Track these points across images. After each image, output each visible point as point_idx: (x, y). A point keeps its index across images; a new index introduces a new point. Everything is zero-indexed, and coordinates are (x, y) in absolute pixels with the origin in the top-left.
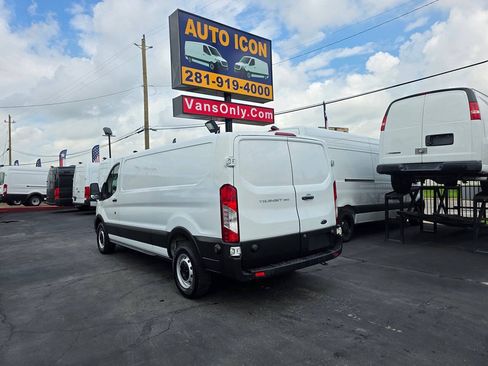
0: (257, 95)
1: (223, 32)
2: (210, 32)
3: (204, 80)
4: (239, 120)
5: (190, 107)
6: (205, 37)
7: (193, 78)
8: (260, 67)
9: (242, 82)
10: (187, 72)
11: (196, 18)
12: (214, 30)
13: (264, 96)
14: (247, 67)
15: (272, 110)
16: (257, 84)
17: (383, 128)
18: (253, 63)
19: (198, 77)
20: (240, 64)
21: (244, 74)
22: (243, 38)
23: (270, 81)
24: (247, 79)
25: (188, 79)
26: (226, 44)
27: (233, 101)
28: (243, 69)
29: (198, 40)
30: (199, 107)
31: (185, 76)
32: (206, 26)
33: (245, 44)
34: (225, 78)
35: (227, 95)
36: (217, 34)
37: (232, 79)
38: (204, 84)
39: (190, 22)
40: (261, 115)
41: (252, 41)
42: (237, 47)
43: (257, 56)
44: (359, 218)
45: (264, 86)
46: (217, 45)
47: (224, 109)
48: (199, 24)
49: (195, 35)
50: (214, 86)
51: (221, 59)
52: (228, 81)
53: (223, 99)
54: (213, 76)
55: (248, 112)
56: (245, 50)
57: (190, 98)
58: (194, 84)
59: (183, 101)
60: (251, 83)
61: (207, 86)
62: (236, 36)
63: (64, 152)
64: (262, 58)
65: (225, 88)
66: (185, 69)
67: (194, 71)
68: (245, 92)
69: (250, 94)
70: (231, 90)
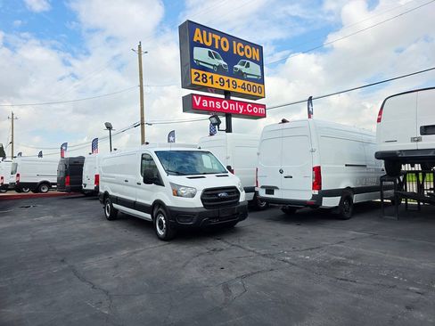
0: (251, 93)
1: (224, 39)
2: (213, 39)
3: (209, 81)
4: (237, 114)
5: (198, 104)
6: (209, 44)
7: (200, 78)
8: (254, 69)
9: (240, 82)
10: (195, 73)
11: (203, 27)
12: (217, 37)
13: (257, 94)
14: (244, 70)
15: (264, 106)
16: (252, 84)
17: (379, 120)
18: (248, 66)
19: (205, 77)
20: (238, 66)
21: (240, 75)
22: (240, 44)
23: (261, 81)
24: (244, 79)
25: (196, 80)
26: (226, 49)
27: (232, 98)
28: (240, 71)
29: (204, 46)
30: (205, 104)
31: (194, 77)
32: (210, 34)
33: (242, 50)
34: (226, 78)
35: (227, 93)
36: (219, 41)
37: (231, 79)
38: (209, 84)
39: (198, 30)
40: (255, 110)
41: (247, 47)
42: (235, 52)
43: (251, 60)
44: (356, 198)
45: (257, 85)
46: (220, 50)
47: (225, 105)
48: (205, 32)
49: (202, 42)
50: (218, 86)
51: (223, 62)
52: (228, 81)
53: (223, 97)
54: (216, 77)
55: (245, 108)
56: (241, 54)
57: (197, 96)
58: (201, 83)
59: (193, 99)
60: (247, 83)
61: (212, 86)
62: (234, 42)
63: (65, 144)
64: (255, 61)
65: (225, 88)
66: (194, 71)
67: (201, 72)
68: (242, 91)
69: (246, 92)
70: (231, 89)
